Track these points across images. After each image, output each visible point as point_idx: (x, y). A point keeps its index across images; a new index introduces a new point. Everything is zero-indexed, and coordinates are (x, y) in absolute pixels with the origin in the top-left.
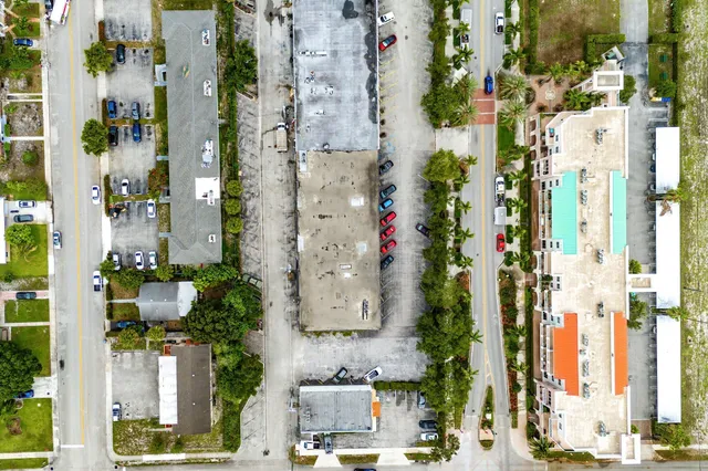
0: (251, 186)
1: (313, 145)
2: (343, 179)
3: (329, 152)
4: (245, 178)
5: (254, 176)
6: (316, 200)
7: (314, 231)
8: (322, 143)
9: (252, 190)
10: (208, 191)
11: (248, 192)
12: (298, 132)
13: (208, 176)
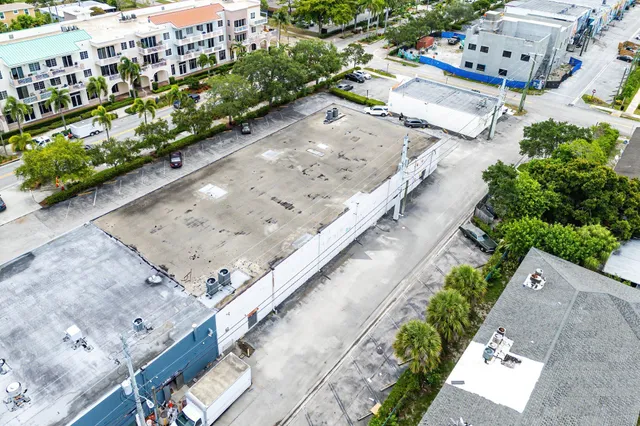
0: (372, 368)
1: (173, 302)
2: (195, 224)
3: (163, 271)
4: (374, 394)
5: (350, 381)
6: (272, 228)
7: (319, 200)
8: (152, 291)
9: (375, 358)
10: (495, 363)
11: (387, 360)
12: (168, 341)
13: (475, 399)
